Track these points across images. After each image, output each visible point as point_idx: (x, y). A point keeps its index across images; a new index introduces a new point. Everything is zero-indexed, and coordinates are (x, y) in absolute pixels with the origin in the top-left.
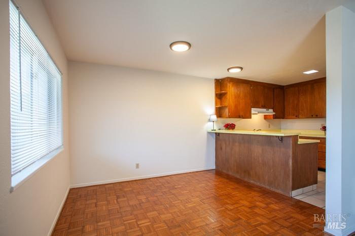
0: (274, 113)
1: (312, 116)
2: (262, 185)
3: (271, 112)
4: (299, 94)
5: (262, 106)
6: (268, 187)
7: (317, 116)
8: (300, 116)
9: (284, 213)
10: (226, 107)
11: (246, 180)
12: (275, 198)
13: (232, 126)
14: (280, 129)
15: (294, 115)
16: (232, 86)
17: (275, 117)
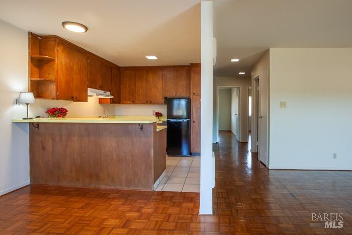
0: (112, 97)
1: (147, 102)
2: (119, 188)
3: (108, 96)
4: (135, 78)
5: (99, 87)
6: (125, 188)
7: (151, 102)
8: (137, 102)
9: (161, 213)
10: (51, 81)
11: (93, 186)
12: (141, 199)
13: (62, 112)
14: (113, 116)
15: (130, 100)
16: (63, 51)
17: (113, 101)
